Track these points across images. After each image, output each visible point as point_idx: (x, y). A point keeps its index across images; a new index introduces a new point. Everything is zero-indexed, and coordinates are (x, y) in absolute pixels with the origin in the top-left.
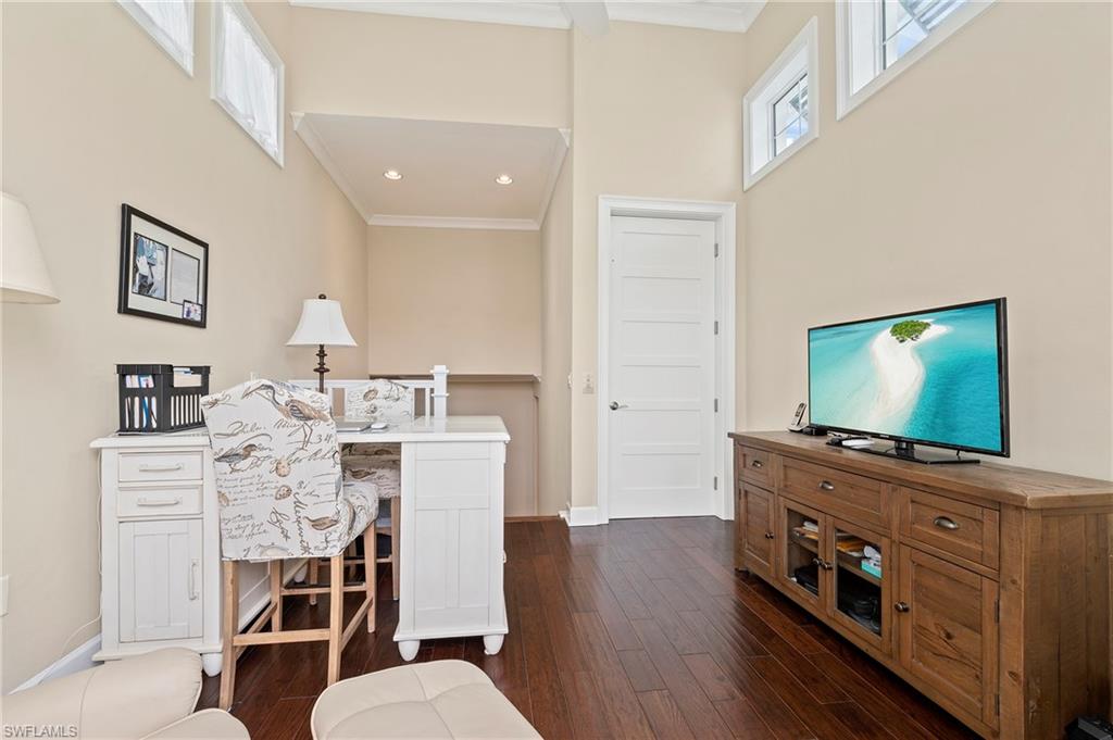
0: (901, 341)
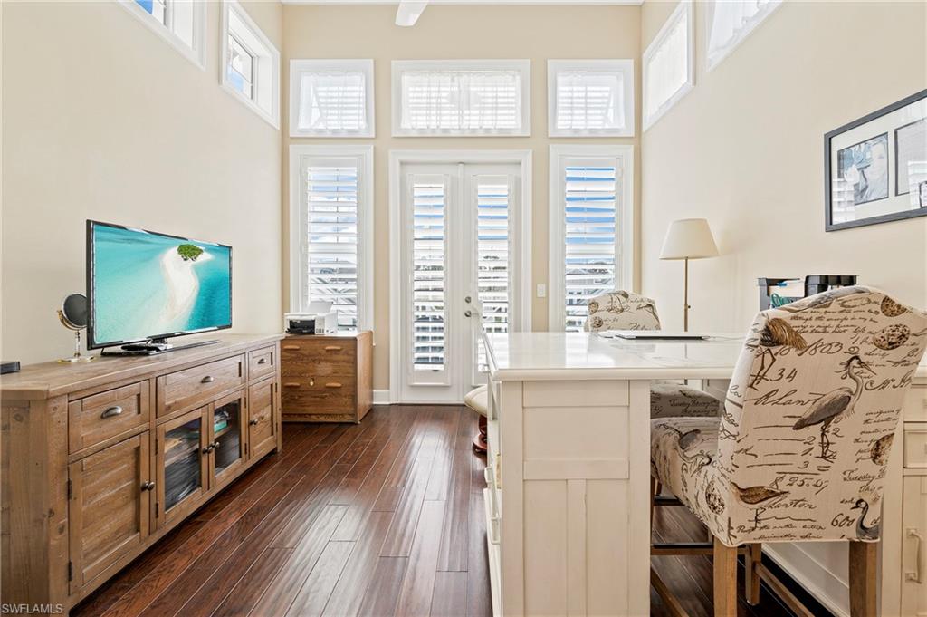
0: (185, 260)
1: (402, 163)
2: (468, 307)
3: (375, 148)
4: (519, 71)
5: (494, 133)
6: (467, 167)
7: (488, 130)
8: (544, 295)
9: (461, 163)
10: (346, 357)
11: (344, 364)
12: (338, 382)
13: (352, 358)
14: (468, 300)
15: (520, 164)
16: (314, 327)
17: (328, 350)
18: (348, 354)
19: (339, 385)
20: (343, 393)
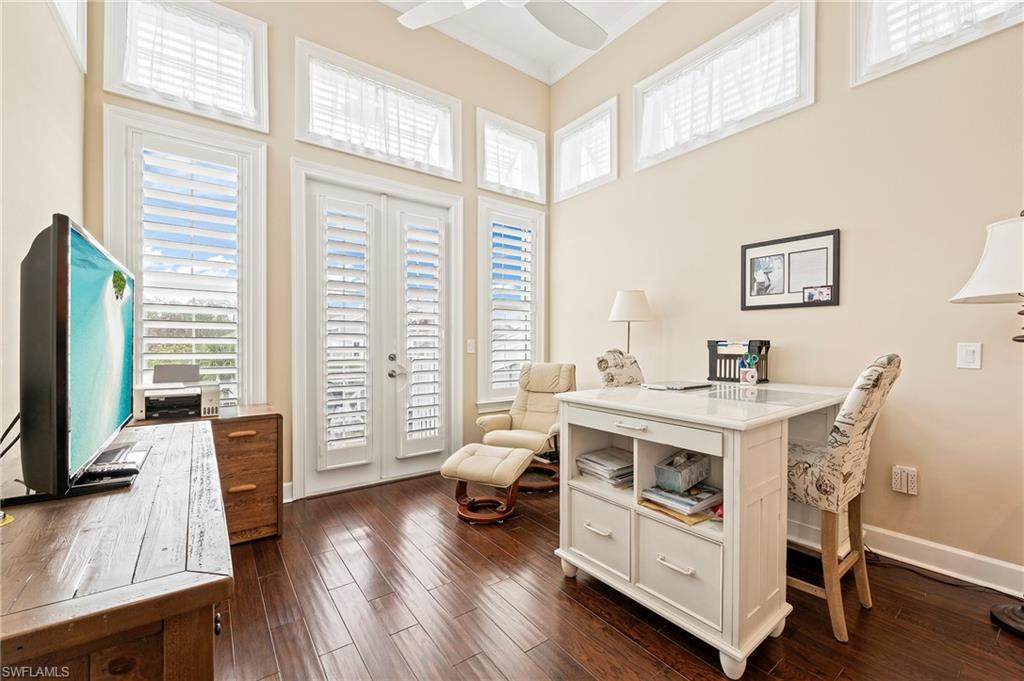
1: (309, 179)
2: (392, 366)
3: (268, 147)
4: (449, 108)
5: (425, 169)
6: (391, 201)
7: (418, 164)
8: (473, 351)
9: (384, 194)
10: (264, 445)
11: (262, 455)
12: (249, 483)
13: (274, 446)
14: (392, 358)
15: (448, 209)
16: (199, 406)
17: (233, 438)
18: (266, 440)
19: (253, 486)
20: (259, 496)
